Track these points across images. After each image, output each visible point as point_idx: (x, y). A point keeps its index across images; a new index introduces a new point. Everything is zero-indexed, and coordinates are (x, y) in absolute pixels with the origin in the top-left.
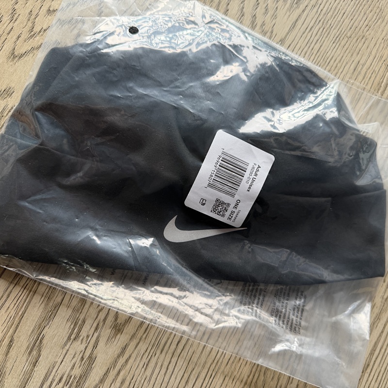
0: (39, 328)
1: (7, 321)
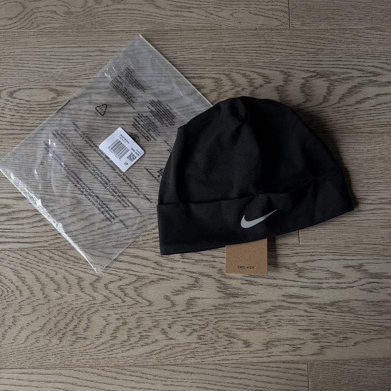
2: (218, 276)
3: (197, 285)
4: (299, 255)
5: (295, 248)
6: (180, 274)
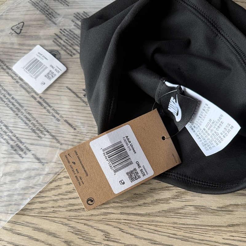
0: (214, 212)
1: (218, 234)
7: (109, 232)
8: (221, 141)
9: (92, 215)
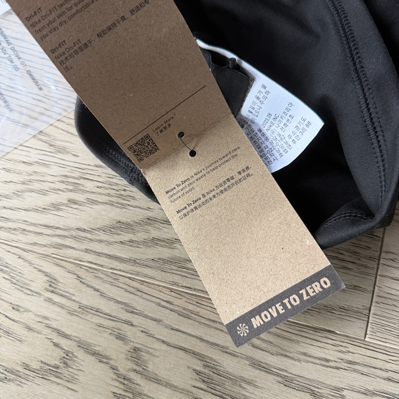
2: (125, 366)
3: (64, 371)
4: (355, 371)
5: (351, 348)
6: (29, 329)
7: (58, 277)
8: (288, 149)
9: (35, 244)
